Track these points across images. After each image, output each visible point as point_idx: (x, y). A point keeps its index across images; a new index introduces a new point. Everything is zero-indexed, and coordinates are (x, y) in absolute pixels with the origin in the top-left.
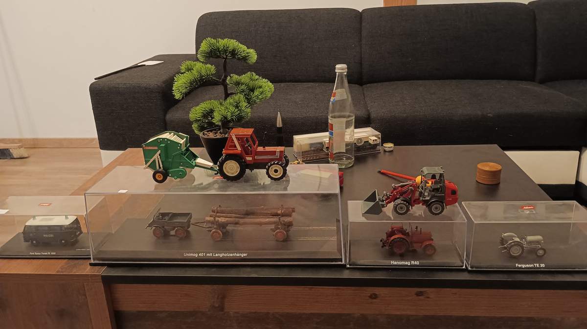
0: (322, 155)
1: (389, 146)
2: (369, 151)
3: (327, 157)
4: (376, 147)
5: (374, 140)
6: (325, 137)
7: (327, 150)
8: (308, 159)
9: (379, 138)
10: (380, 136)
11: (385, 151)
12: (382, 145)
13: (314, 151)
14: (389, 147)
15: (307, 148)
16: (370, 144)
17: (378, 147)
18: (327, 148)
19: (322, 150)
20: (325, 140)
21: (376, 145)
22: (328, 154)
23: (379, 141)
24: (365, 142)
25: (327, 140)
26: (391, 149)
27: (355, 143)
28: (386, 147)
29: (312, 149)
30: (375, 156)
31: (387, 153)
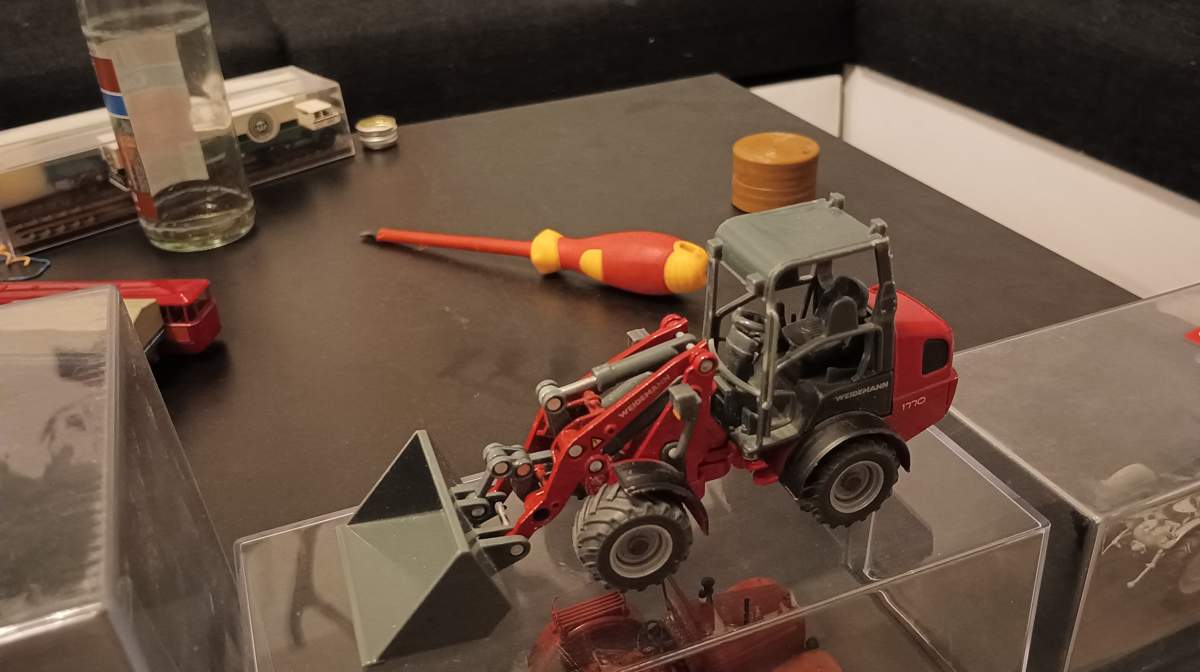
0: (108, 207)
1: (378, 128)
2: (307, 158)
3: (132, 211)
4: (333, 139)
5: (317, 115)
6: (100, 127)
7: (126, 183)
9: (335, 103)
10: (338, 96)
11: (368, 150)
12: (353, 130)
13: (72, 194)
14: (381, 134)
15: (36, 187)
16: (306, 132)
17: (339, 138)
18: (122, 172)
19: (108, 185)
20: (103, 139)
21: (330, 133)
22: (131, 200)
23: (338, 115)
24: (284, 126)
25: (108, 140)
26: (390, 139)
27: (243, 138)
28: (370, 135)
29: (60, 185)
30: (334, 175)
31: (378, 158)
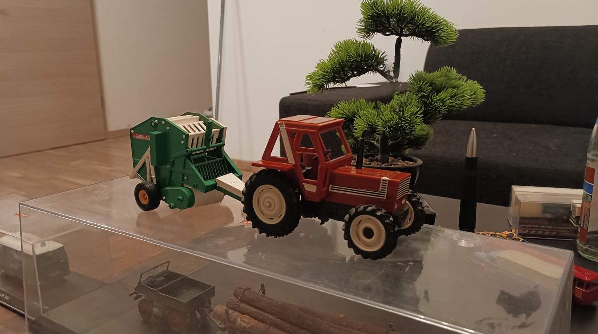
0: (564, 230)
3: (574, 235)
6: (576, 196)
7: (577, 223)
8: (533, 232)
13: (550, 220)
15: (536, 212)
18: (578, 218)
19: (567, 221)
20: (575, 201)
22: (576, 231)
25: (578, 203)
29: (548, 216)
